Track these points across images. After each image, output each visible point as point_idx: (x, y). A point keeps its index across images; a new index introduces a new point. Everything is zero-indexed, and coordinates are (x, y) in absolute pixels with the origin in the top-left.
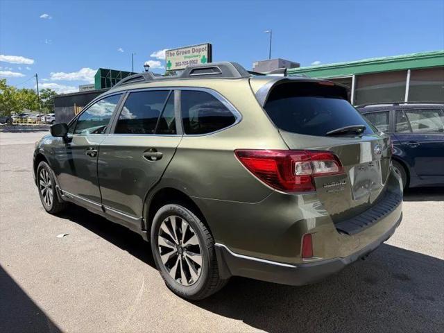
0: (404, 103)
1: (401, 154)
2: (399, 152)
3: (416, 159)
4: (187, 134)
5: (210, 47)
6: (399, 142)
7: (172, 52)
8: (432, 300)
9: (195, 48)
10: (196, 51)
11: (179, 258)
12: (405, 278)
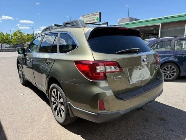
0: (184, 36)
1: (176, 60)
2: (175, 59)
3: (183, 62)
4: (60, 53)
5: (100, 13)
6: (176, 55)
7: (84, 16)
8: (173, 131)
9: (94, 14)
10: (94, 15)
11: (58, 107)
12: (163, 119)
